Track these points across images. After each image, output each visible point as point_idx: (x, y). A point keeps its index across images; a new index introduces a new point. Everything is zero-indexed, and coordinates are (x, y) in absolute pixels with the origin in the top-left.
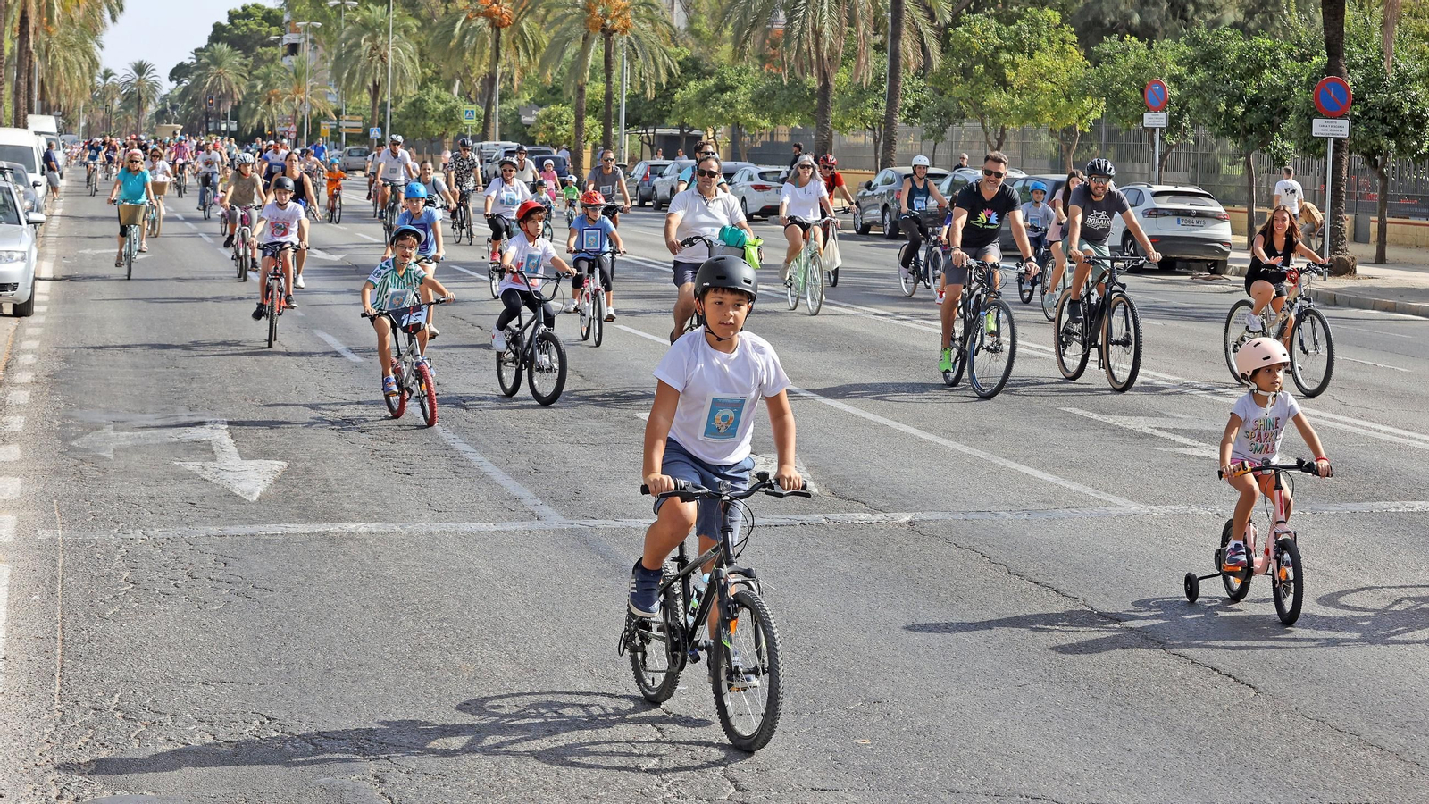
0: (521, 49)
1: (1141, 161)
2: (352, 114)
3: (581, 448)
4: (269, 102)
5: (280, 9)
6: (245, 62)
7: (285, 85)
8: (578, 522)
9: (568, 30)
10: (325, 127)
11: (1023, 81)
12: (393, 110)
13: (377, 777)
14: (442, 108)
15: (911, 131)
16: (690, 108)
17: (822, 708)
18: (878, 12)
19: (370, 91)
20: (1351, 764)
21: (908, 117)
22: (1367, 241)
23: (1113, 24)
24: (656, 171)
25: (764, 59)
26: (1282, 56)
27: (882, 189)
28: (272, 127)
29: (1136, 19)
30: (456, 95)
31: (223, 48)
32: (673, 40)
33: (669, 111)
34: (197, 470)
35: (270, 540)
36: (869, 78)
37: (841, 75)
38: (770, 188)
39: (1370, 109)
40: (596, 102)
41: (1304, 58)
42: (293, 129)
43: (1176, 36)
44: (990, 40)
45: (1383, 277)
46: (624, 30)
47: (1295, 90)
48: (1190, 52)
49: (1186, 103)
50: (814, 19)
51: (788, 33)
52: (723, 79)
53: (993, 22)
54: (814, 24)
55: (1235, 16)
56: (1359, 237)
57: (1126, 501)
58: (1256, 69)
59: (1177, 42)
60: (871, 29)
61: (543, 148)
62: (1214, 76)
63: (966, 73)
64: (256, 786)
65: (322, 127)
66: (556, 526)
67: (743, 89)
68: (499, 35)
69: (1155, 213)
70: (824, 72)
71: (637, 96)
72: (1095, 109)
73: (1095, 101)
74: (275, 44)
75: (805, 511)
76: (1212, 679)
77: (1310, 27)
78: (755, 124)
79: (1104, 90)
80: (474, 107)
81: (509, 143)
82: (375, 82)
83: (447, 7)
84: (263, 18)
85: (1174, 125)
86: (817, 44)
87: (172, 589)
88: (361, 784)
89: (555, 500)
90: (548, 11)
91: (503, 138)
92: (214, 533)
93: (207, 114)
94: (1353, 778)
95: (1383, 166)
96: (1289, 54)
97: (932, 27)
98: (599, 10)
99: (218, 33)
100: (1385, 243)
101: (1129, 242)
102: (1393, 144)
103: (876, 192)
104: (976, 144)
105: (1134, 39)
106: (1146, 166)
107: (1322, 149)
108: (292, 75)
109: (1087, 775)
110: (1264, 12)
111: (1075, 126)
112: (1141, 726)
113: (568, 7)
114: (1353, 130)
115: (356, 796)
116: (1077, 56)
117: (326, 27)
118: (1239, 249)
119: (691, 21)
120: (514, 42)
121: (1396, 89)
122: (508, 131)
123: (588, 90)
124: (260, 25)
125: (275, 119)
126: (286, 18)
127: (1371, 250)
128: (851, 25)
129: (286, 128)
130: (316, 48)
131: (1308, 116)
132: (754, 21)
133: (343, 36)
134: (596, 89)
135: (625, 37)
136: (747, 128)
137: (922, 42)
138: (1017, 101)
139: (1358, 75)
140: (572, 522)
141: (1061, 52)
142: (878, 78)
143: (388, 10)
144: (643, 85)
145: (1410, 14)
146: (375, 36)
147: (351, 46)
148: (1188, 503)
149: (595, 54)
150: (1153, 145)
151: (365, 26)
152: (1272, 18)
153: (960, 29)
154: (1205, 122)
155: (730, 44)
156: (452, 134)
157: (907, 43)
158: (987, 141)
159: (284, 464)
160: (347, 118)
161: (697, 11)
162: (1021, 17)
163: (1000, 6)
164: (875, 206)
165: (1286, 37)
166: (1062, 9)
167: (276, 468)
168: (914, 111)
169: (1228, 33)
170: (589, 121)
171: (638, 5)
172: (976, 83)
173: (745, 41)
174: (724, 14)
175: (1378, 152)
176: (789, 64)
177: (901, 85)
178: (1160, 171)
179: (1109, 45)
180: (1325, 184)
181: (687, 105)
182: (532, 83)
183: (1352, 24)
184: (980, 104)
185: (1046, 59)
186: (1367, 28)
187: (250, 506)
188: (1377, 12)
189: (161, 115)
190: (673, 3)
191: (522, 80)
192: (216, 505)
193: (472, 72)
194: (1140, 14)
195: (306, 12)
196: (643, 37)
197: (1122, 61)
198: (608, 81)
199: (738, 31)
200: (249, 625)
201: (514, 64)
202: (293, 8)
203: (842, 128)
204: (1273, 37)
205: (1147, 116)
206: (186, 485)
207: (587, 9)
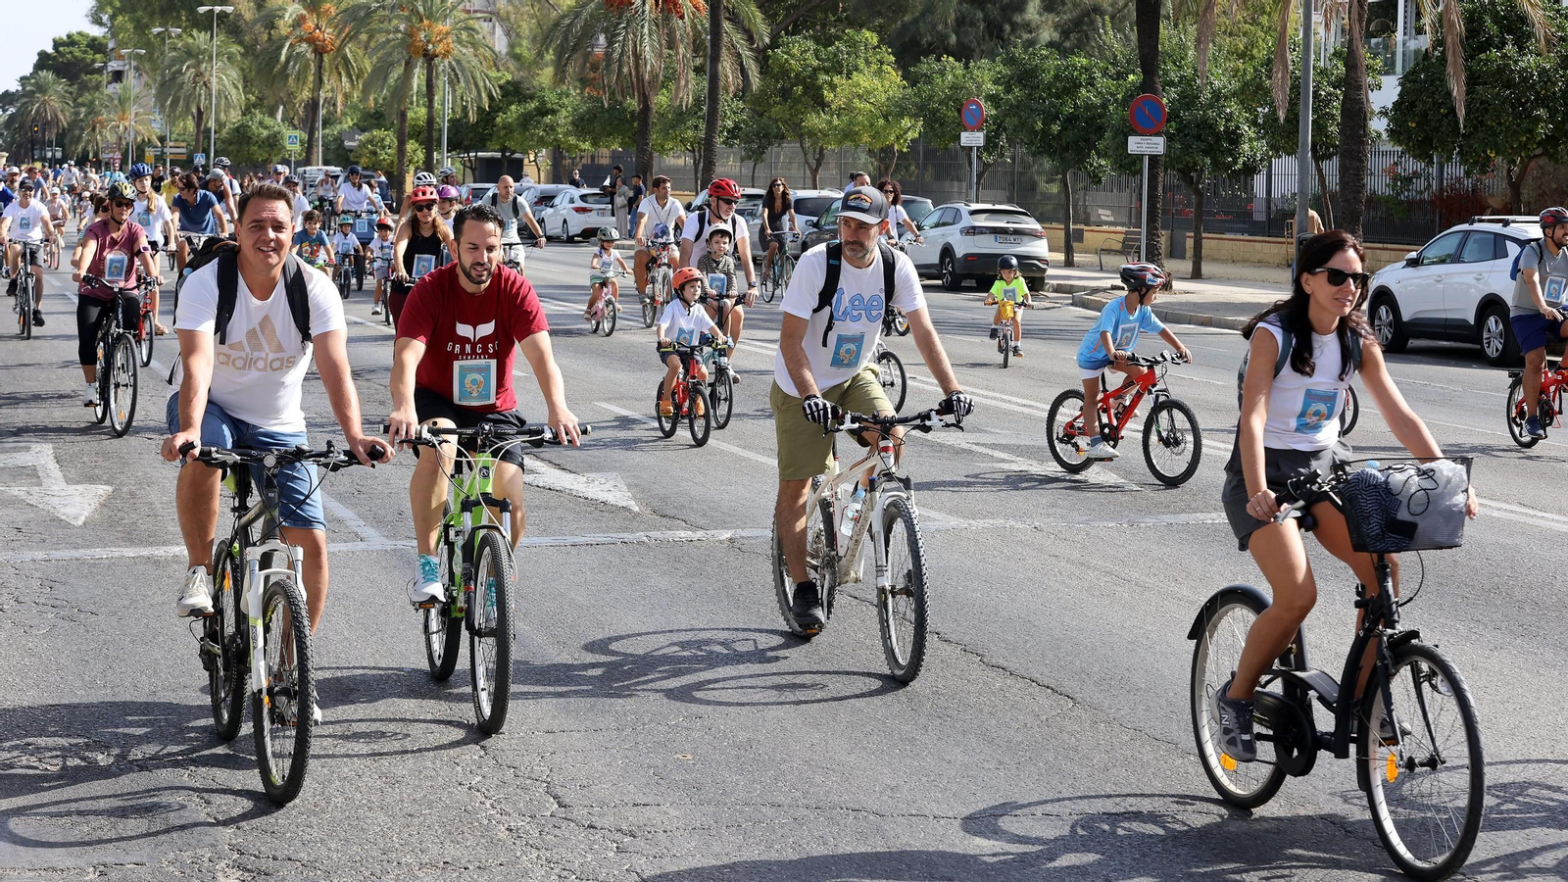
0: (344, 74)
1: (960, 180)
2: (176, 140)
3: (404, 470)
4: (94, 129)
5: (104, 37)
6: (71, 90)
7: (109, 112)
8: (401, 542)
9: (390, 54)
10: (150, 153)
11: (841, 102)
12: (217, 136)
14: (265, 133)
15: (731, 153)
16: (512, 131)
17: (644, 724)
18: (697, 34)
19: (193, 117)
20: (1168, 772)
21: (728, 138)
22: (1183, 257)
23: (930, 44)
25: (584, 82)
26: (1098, 75)
29: (953, 39)
30: (279, 120)
31: (47, 75)
32: (495, 65)
33: (491, 135)
34: (23, 495)
35: (96, 563)
36: (688, 100)
37: (660, 97)
38: (591, 211)
39: (1185, 126)
40: (418, 126)
41: (1120, 76)
43: (992, 56)
44: (808, 62)
45: (1199, 292)
46: (445, 56)
47: (1111, 108)
48: (1006, 71)
49: (1002, 122)
50: (634, 42)
51: (608, 55)
52: (543, 102)
53: (811, 44)
54: (634, 48)
55: (1050, 36)
56: (1175, 252)
57: (944, 515)
58: (1071, 88)
59: (994, 61)
60: (690, 51)
62: (1030, 95)
63: (785, 94)
65: (147, 154)
66: (379, 547)
67: (564, 113)
68: (321, 60)
69: (973, 231)
70: (644, 94)
71: (459, 120)
72: (912, 128)
73: (913, 121)
74: (99, 71)
75: (626, 530)
76: (1031, 690)
77: (1125, 46)
78: (577, 147)
79: (922, 110)
80: (297, 133)
82: (199, 109)
83: (270, 34)
84: (87, 46)
85: (990, 144)
86: (637, 65)
89: (378, 522)
90: (372, 37)
92: (40, 557)
93: (33, 142)
94: (1172, 786)
95: (1198, 182)
96: (1105, 74)
97: (751, 50)
98: (422, 35)
99: (44, 61)
100: (1201, 258)
101: (947, 260)
102: (1208, 160)
104: (795, 165)
105: (951, 59)
106: (964, 184)
107: (1138, 167)
108: (116, 102)
109: (907, 787)
110: (1079, 32)
111: (893, 145)
112: (960, 737)
113: (388, 32)
114: (1168, 147)
116: (894, 76)
117: (150, 54)
118: (1056, 266)
119: (512, 46)
120: (337, 68)
121: (1211, 106)
122: (331, 156)
123: (410, 115)
124: (85, 52)
125: (100, 146)
127: (1187, 266)
128: (670, 47)
130: (140, 75)
131: (1124, 133)
132: (575, 45)
133: (166, 62)
134: (418, 113)
135: (446, 64)
136: (568, 151)
137: (741, 64)
138: (836, 122)
139: (1173, 93)
140: (394, 542)
141: (879, 73)
142: (698, 101)
143: (212, 37)
144: (464, 109)
145: (1225, 32)
146: (199, 63)
147: (175, 73)
148: (1006, 517)
149: (418, 79)
150: (970, 164)
151: (189, 53)
152: (1087, 38)
153: (779, 51)
154: (1022, 140)
155: (551, 69)
157: (727, 66)
158: (807, 162)
159: (110, 489)
160: (172, 144)
161: (518, 35)
162: (839, 38)
163: (818, 27)
165: (1102, 57)
166: (880, 30)
167: (101, 492)
168: (734, 133)
169: (1044, 52)
170: (411, 146)
171: (460, 29)
172: (796, 104)
173: (566, 65)
174: (545, 38)
175: (1192, 168)
176: (609, 87)
177: (720, 107)
178: (978, 189)
179: (927, 65)
180: (1141, 200)
181: (507, 127)
182: (354, 108)
183: (1166, 44)
184: (799, 125)
185: (864, 80)
186: (1183, 47)
187: (75, 531)
188: (1192, 29)
190: (494, 28)
191: (345, 105)
192: (41, 530)
193: (295, 98)
194: (957, 35)
195: (130, 40)
196: (463, 62)
197: (939, 81)
198: (430, 106)
199: (559, 54)
200: (75, 648)
201: (337, 89)
202: (118, 35)
203: (663, 150)
204: (1089, 56)
205: (964, 135)
206: (11, 510)
207: (410, 34)
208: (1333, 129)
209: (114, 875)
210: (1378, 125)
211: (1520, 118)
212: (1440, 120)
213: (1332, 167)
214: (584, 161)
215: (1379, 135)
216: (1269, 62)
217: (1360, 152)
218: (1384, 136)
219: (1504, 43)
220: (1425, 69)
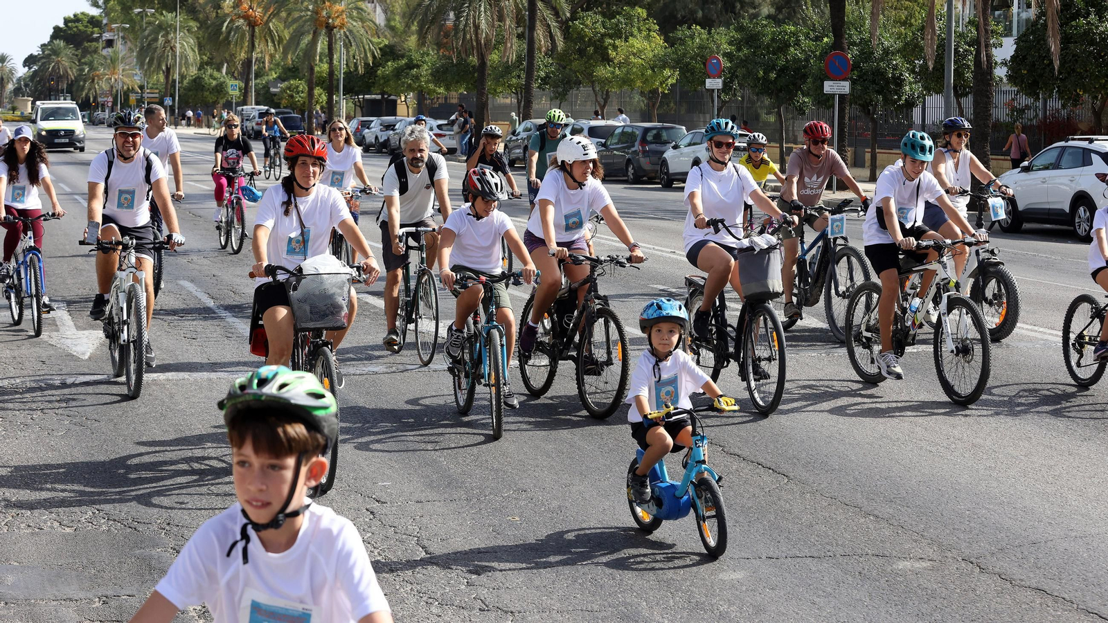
0: (269, 41)
1: (705, 113)
2: (152, 88)
4: (93, 81)
5: (100, 16)
6: (76, 53)
7: (104, 69)
9: (302, 26)
10: (133, 98)
11: (620, 58)
12: (180, 85)
13: (174, 549)
14: (214, 83)
15: (543, 95)
16: (388, 80)
17: (486, 496)
18: (519, 11)
19: (164, 72)
20: (855, 528)
21: (541, 84)
22: (862, 166)
23: (684, 17)
24: (366, 125)
25: (439, 45)
26: (802, 38)
27: (524, 135)
28: (95, 98)
29: (700, 14)
30: (224, 73)
31: (62, 44)
32: (377, 33)
33: (374, 83)
34: (46, 338)
36: (513, 57)
37: (493, 55)
38: (445, 136)
39: (864, 74)
40: (322, 77)
41: (818, 39)
42: (110, 99)
43: (727, 25)
44: (597, 30)
46: (341, 27)
47: (812, 61)
48: (738, 36)
49: (735, 71)
50: (474, 17)
51: (456, 26)
52: (411, 60)
53: (599, 17)
54: (474, 21)
55: (768, 11)
56: (859, 162)
58: (783, 47)
59: (729, 29)
60: (514, 23)
61: (286, 110)
62: (754, 52)
63: (581, 52)
64: (90, 557)
65: (131, 98)
67: (426, 67)
68: (254, 31)
70: (482, 53)
71: (351, 73)
72: (671, 77)
73: (672, 72)
74: (97, 40)
76: (758, 471)
77: (821, 17)
78: (434, 91)
79: (679, 64)
80: (237, 82)
81: (262, 107)
82: (167, 65)
83: (216, 11)
84: (88, 22)
85: (727, 87)
86: (477, 34)
87: (30, 421)
88: (163, 554)
90: (289, 14)
91: (257, 103)
93: (50, 90)
94: (857, 537)
95: (874, 113)
96: (807, 36)
97: (557, 22)
98: (324, 13)
99: (57, 34)
100: (876, 167)
102: (880, 97)
103: (519, 137)
104: (589, 103)
105: (698, 27)
106: (708, 116)
107: (831, 102)
108: (109, 61)
110: (788, 8)
111: (658, 89)
113: (302, 11)
114: (852, 89)
115: (160, 563)
116: (659, 40)
117: (132, 28)
119: (388, 20)
120: (265, 37)
121: (882, 59)
122: (261, 98)
123: (317, 69)
124: (86, 27)
125: (98, 92)
126: (105, 22)
127: (866, 173)
128: (500, 21)
129: (106, 99)
130: (126, 42)
131: (821, 79)
132: (433, 19)
133: (147, 33)
134: (322, 68)
135: (342, 31)
136: (428, 94)
137: (550, 32)
138: (617, 72)
139: (856, 50)
141: (648, 37)
142: (520, 58)
143: (176, 15)
144: (356, 64)
145: (891, 7)
146: (167, 33)
147: (151, 40)
149: (321, 46)
150: (713, 101)
151: (161, 27)
152: (795, 12)
153: (577, 22)
154: (749, 85)
155: (415, 36)
156: (222, 101)
157: (540, 33)
158: (596, 100)
160: (148, 91)
161: (393, 12)
162: (619, 13)
163: (604, 6)
164: (518, 147)
165: (805, 24)
166: (648, 8)
168: (545, 80)
169: (764, 22)
170: (317, 91)
171: (351, 9)
172: (589, 60)
173: (426, 33)
174: (411, 14)
175: (870, 104)
176: (457, 49)
177: (535, 62)
179: (682, 32)
181: (386, 79)
182: (278, 65)
183: (851, 16)
184: (591, 75)
185: (637, 43)
186: (862, 18)
187: (82, 363)
188: (868, 5)
189: (17, 91)
190: (375, 7)
191: (271, 63)
192: (59, 362)
193: (235, 58)
194: (702, 10)
195: (119, 17)
196: (355, 31)
197: (690, 43)
198: (331, 62)
199: (421, 27)
200: (84, 445)
201: (265, 51)
202: (110, 14)
203: (495, 93)
204: (795, 24)
205: (708, 81)
206: (38, 349)
207: (316, 12)
208: (969, 75)
209: (113, 603)
210: (1001, 72)
211: (1101, 66)
212: (1044, 68)
213: (968, 102)
214: (440, 101)
215: (1001, 79)
216: (922, 29)
217: (987, 91)
218: (1005, 80)
219: (1088, 14)
220: (1033, 33)
